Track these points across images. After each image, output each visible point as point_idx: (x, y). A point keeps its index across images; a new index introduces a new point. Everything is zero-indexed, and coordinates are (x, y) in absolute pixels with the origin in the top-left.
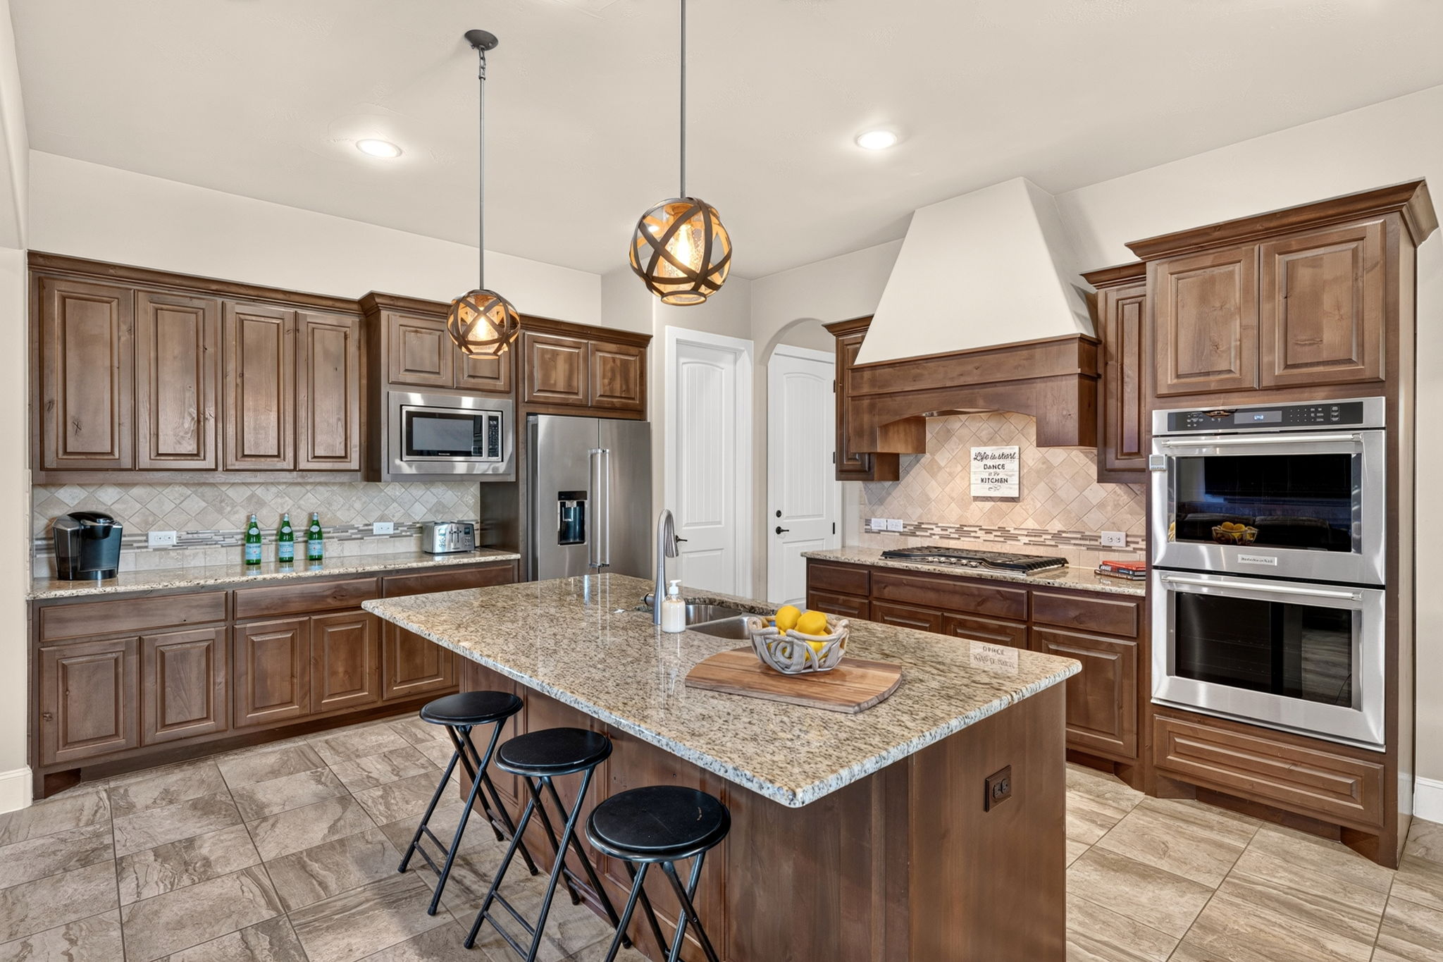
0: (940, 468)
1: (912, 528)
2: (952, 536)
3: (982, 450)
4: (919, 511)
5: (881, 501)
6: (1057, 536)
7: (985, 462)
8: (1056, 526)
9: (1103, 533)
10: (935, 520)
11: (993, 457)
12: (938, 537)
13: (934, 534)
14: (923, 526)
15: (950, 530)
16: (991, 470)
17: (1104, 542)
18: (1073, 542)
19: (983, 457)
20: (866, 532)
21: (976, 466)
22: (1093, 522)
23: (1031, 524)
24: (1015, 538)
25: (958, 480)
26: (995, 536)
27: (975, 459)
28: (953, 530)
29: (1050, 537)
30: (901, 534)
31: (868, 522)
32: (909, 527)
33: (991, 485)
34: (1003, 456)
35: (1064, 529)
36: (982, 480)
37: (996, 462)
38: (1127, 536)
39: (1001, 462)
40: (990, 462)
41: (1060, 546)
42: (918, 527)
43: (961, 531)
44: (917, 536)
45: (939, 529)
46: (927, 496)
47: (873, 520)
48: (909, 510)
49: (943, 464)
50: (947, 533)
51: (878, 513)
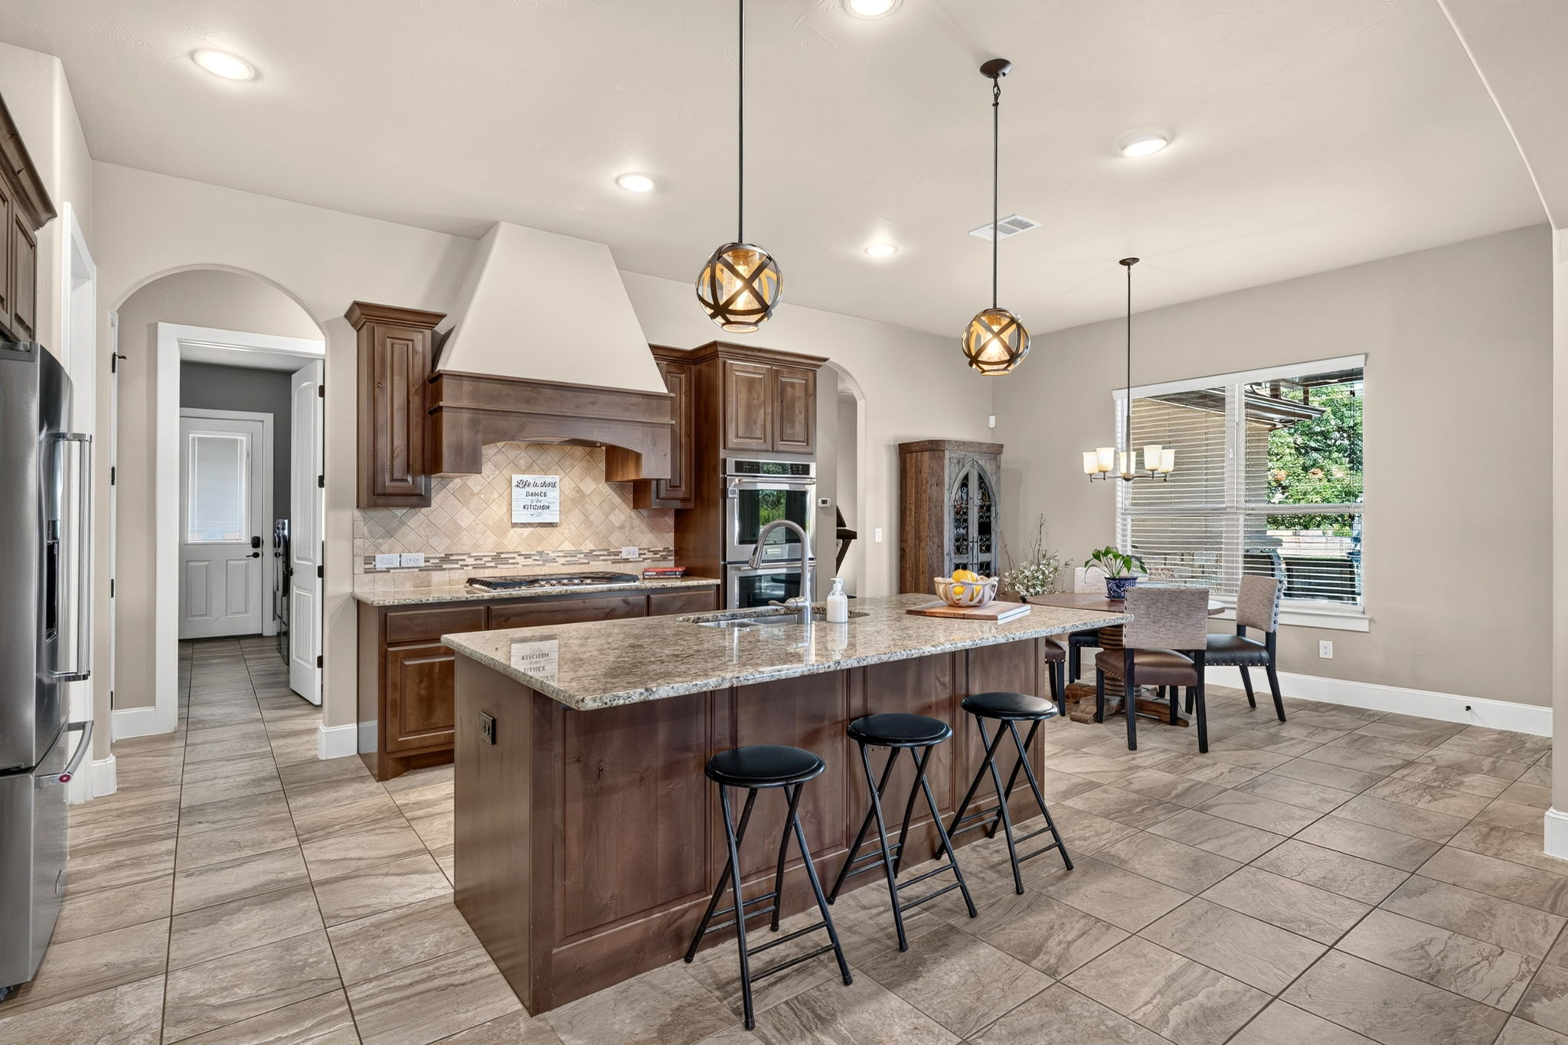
0: (472, 494)
1: (438, 561)
2: (488, 564)
3: (525, 477)
4: (447, 541)
5: (390, 534)
6: (589, 554)
7: (527, 489)
8: (588, 546)
9: (624, 549)
10: (466, 549)
11: (535, 485)
12: (471, 568)
13: (467, 566)
14: (451, 558)
15: (485, 559)
16: (534, 498)
17: (624, 555)
18: (602, 558)
19: (526, 484)
20: (366, 572)
21: (518, 494)
22: (615, 539)
23: (567, 546)
24: (554, 560)
25: (494, 507)
26: (534, 560)
27: (518, 486)
28: (490, 559)
29: (582, 556)
30: (421, 569)
31: (369, 560)
32: (432, 561)
33: (532, 511)
34: (544, 485)
35: (594, 548)
36: (524, 507)
37: (538, 490)
38: (640, 549)
39: (544, 489)
40: (531, 490)
41: (592, 563)
42: (446, 559)
43: (498, 558)
44: (445, 569)
45: (473, 559)
46: (456, 523)
47: (378, 557)
48: (434, 541)
49: (476, 490)
50: (482, 562)
51: (385, 547)
